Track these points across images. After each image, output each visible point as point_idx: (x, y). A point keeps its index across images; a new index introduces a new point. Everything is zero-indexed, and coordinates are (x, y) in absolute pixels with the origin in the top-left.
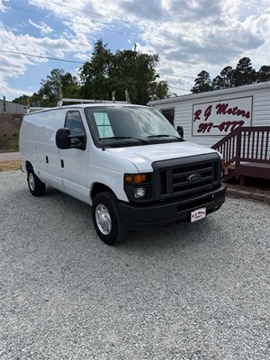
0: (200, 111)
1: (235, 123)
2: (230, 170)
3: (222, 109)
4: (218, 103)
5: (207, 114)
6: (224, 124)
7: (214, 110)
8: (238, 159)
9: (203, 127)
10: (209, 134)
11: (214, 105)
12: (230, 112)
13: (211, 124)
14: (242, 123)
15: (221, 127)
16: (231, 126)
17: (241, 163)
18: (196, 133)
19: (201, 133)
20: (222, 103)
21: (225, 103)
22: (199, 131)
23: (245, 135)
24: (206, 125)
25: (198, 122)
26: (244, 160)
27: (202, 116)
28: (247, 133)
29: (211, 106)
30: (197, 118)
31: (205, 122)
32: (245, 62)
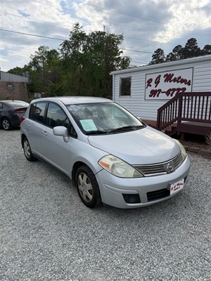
0: (151, 80)
1: (179, 89)
2: (173, 128)
3: (168, 78)
4: (165, 73)
5: (157, 82)
6: (170, 90)
7: (162, 79)
8: (179, 118)
9: (153, 93)
10: (158, 98)
11: (162, 75)
12: (175, 80)
13: (160, 91)
14: (184, 89)
15: (168, 93)
16: (176, 92)
17: (182, 122)
18: (148, 97)
19: (150, 98)
20: (169, 73)
21: (171, 73)
22: (150, 96)
23: (185, 99)
24: (156, 91)
25: (150, 89)
26: (184, 119)
27: (153, 84)
28: (187, 98)
29: (160, 76)
30: (149, 85)
31: (155, 89)
32: (192, 42)
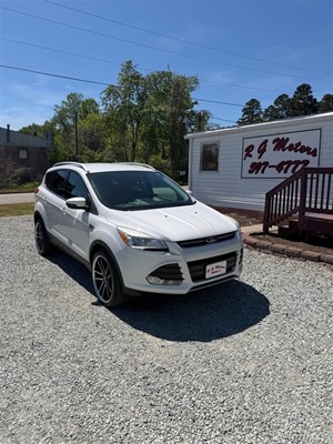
0: (252, 147)
1: (297, 163)
2: (291, 223)
3: (280, 144)
4: (276, 137)
5: (262, 151)
6: (283, 163)
7: (270, 146)
8: (303, 209)
9: (255, 167)
10: (263, 175)
12: (291, 148)
13: (266, 164)
14: (307, 162)
15: (279, 167)
16: (292, 166)
17: (307, 214)
18: (246, 174)
19: (250, 175)
20: (281, 137)
21: (285, 137)
22: (250, 172)
23: (312, 178)
24: (260, 164)
25: (250, 161)
26: (310, 210)
27: (255, 153)
28: (315, 176)
29: (267, 141)
30: (248, 155)
31: (258, 161)
32: (304, 89)
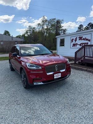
0: (73, 39)
1: (85, 43)
2: (82, 61)
3: (81, 38)
4: (79, 36)
5: (76, 40)
6: (81, 44)
7: (78, 39)
8: (84, 56)
10: (76, 47)
12: (83, 39)
13: (77, 44)
15: (80, 45)
17: (86, 58)
20: (81, 36)
21: (82, 36)
22: (73, 46)
23: (87, 48)
27: (74, 41)
28: (89, 47)
29: (77, 37)
30: (72, 42)
31: (75, 43)
